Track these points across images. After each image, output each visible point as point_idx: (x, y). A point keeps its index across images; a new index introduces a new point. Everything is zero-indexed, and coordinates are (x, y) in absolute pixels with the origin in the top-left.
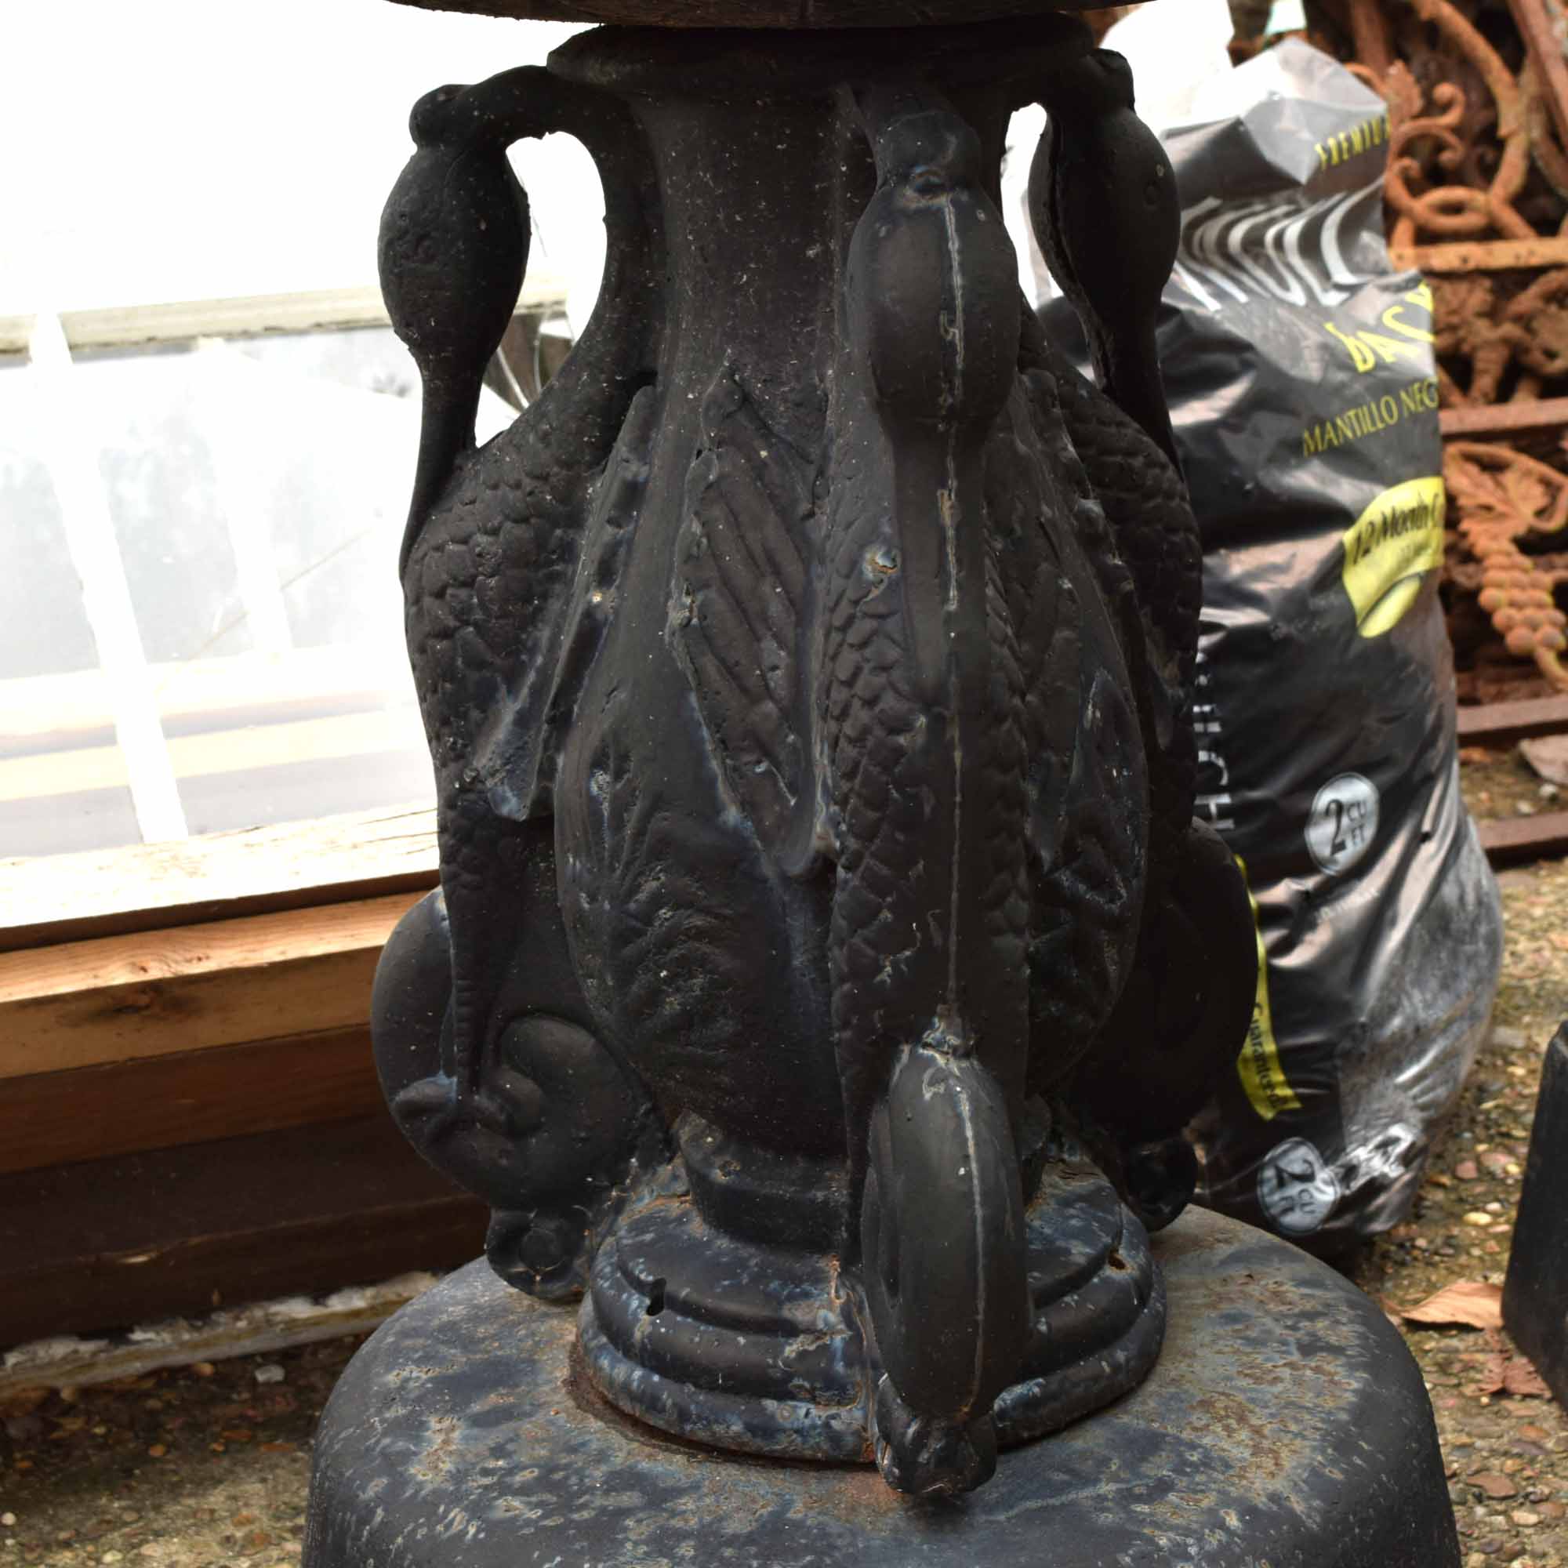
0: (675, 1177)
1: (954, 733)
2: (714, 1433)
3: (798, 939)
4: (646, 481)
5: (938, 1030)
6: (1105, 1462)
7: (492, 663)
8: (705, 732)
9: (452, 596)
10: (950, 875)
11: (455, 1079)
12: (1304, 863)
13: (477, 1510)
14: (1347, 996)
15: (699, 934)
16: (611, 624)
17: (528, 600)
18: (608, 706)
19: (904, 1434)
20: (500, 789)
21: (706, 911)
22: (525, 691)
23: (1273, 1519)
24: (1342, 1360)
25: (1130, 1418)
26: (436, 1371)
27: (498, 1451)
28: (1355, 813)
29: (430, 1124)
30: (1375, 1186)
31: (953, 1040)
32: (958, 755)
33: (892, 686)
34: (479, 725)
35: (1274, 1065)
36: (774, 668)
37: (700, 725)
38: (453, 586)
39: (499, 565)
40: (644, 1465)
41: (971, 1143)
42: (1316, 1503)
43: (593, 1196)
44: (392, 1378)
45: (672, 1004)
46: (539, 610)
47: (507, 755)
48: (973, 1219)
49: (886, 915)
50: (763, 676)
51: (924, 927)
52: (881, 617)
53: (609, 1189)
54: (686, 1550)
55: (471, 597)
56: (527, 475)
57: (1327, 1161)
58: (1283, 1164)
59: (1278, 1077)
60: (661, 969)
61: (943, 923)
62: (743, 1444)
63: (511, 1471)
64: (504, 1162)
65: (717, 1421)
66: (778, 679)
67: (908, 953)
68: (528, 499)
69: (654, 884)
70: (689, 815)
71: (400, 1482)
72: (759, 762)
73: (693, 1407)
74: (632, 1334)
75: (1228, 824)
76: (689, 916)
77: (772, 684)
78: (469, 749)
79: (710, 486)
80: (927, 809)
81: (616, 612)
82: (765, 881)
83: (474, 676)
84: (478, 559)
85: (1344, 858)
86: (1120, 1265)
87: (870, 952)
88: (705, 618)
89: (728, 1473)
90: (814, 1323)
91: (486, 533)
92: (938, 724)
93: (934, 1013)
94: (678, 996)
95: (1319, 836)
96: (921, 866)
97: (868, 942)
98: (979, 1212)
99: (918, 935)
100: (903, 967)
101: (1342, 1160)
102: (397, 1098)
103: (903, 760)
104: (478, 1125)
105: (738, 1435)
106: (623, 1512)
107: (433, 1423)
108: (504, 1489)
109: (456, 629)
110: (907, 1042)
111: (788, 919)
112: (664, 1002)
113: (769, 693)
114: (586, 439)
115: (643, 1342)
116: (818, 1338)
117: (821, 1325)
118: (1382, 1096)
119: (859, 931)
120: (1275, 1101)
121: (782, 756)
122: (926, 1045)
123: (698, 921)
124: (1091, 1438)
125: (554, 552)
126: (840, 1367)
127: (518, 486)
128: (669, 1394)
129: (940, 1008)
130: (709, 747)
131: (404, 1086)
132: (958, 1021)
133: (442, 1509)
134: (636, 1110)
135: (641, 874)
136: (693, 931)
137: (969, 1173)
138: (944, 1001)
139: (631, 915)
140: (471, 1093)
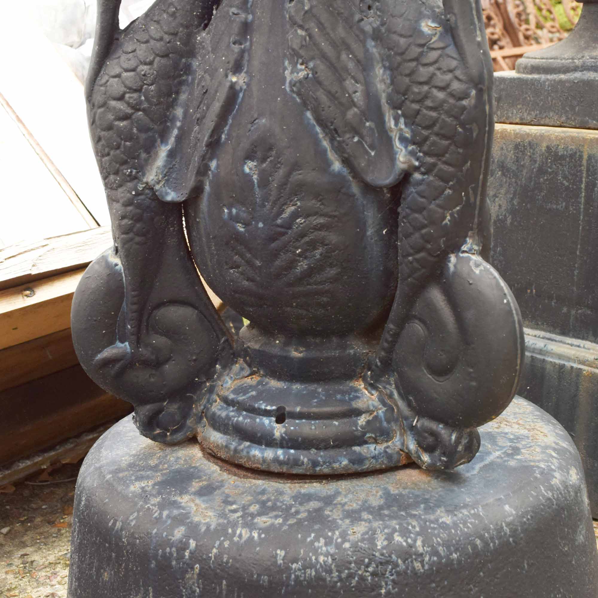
0: (242, 369)
1: (486, 97)
2: (333, 468)
4: (253, 21)
5: (469, 244)
7: (153, 128)
8: (318, 129)
9: (130, 97)
10: (481, 167)
11: (127, 343)
13: (249, 526)
15: (322, 227)
16: (245, 90)
17: (170, 95)
18: (252, 128)
19: (450, 439)
20: (164, 189)
21: (325, 215)
22: (172, 140)
23: (563, 451)
26: (151, 481)
27: (227, 503)
29: (114, 369)
31: (476, 247)
32: (487, 108)
33: (457, 78)
34: (146, 160)
36: (355, 92)
37: (315, 125)
38: (129, 93)
39: (155, 79)
40: (304, 491)
41: (505, 288)
42: (566, 443)
43: (197, 387)
44: (133, 489)
45: (303, 265)
46: (175, 100)
47: (165, 172)
48: (514, 322)
49: (448, 191)
50: (350, 96)
51: (467, 195)
52: (443, 48)
53: (205, 382)
54: (367, 516)
55: (140, 97)
56: (166, 33)
60: (297, 248)
61: (475, 190)
62: (349, 469)
63: (244, 508)
64: (152, 380)
65: (334, 462)
66: (358, 97)
67: (458, 208)
68: (168, 45)
69: (293, 208)
70: (314, 170)
72: (354, 137)
73: (319, 459)
74: (274, 435)
76: (315, 219)
77: (356, 100)
78: (140, 174)
79: (306, 12)
80: (475, 135)
81: (248, 85)
82: (354, 195)
83: (143, 136)
84: (144, 77)
87: (440, 210)
88: (316, 73)
89: (343, 485)
90: (368, 406)
91: (146, 64)
92: (480, 94)
93: (466, 236)
94: (305, 261)
96: (469, 164)
98: (516, 318)
99: (464, 198)
100: (456, 215)
102: (97, 358)
103: (465, 112)
104: (137, 364)
105: (346, 466)
106: (319, 510)
107: (181, 500)
108: (251, 515)
109: (133, 114)
110: (453, 253)
111: (365, 213)
112: (297, 266)
113: (354, 104)
114: (195, 13)
115: (281, 436)
116: (371, 414)
117: (371, 408)
119: (433, 202)
121: (365, 132)
122: (464, 252)
123: (321, 220)
125: (182, 70)
126: (385, 424)
127: (161, 39)
128: (304, 457)
129: (470, 233)
130: (321, 136)
131: (100, 352)
132: (477, 238)
133: (230, 531)
135: (285, 204)
136: (319, 226)
138: (472, 229)
139: (278, 226)
140: (138, 348)
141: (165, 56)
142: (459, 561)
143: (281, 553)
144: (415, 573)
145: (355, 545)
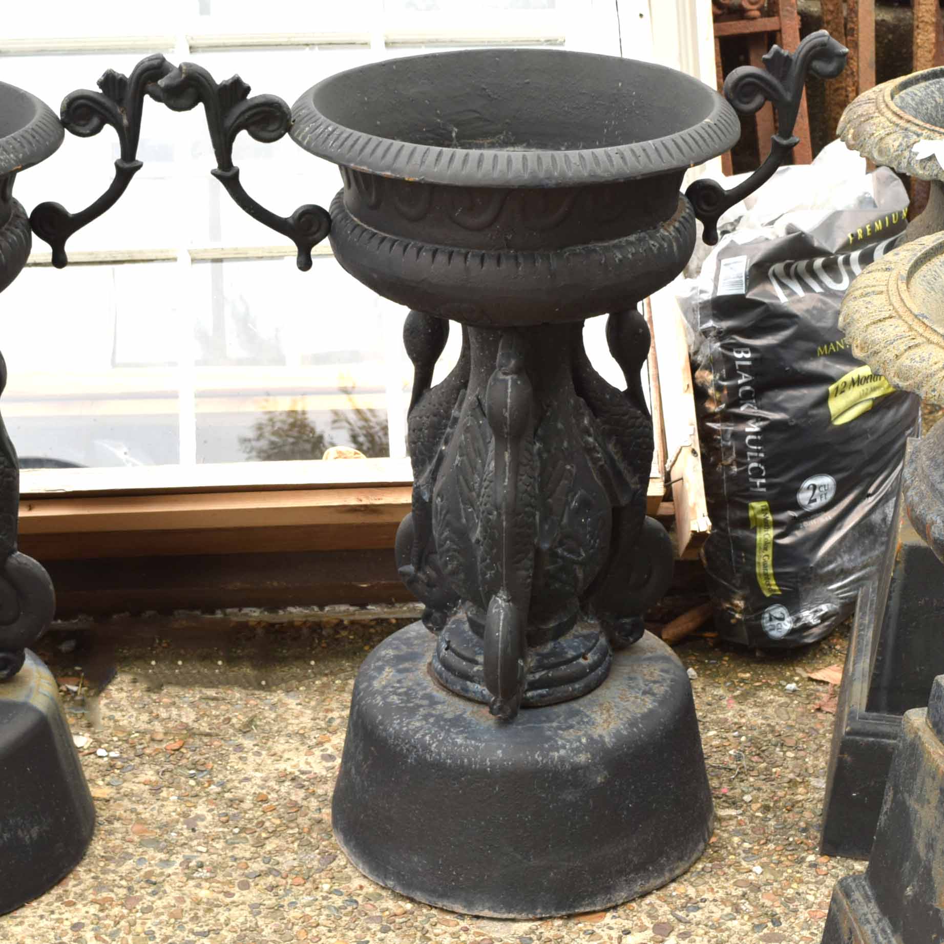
1: (504, 517)
2: (454, 688)
4: (458, 418)
5: (501, 593)
6: (558, 717)
8: (459, 497)
9: (417, 432)
10: (503, 554)
11: (414, 567)
12: (796, 506)
13: (384, 698)
14: (807, 556)
15: (455, 550)
16: (445, 457)
17: (435, 438)
18: (441, 480)
20: (423, 491)
21: (457, 544)
23: (596, 742)
26: (396, 653)
27: (399, 681)
28: (822, 489)
29: (407, 578)
30: (807, 627)
31: (505, 597)
32: (504, 523)
33: (491, 501)
35: (772, 578)
38: (417, 429)
39: (428, 427)
40: (435, 693)
41: (501, 627)
44: (383, 653)
45: (450, 567)
47: (426, 480)
48: (498, 648)
49: (488, 560)
54: (432, 720)
55: (421, 434)
57: (791, 615)
58: (772, 613)
59: (773, 582)
60: (447, 557)
62: (460, 692)
63: (399, 688)
65: (454, 684)
67: (493, 572)
68: (437, 409)
70: (455, 517)
71: (370, 685)
73: (450, 679)
74: (441, 655)
75: (764, 490)
76: (453, 545)
80: (497, 536)
81: (447, 454)
82: (471, 540)
84: (423, 424)
85: (814, 506)
86: (586, 659)
87: (485, 569)
88: (463, 464)
89: (456, 700)
91: (426, 417)
92: (499, 515)
94: (451, 565)
95: (803, 497)
96: (496, 550)
97: (485, 566)
98: (500, 646)
99: (496, 568)
100: (492, 575)
101: (797, 615)
102: (399, 569)
103: (492, 522)
105: (460, 690)
106: (421, 706)
107: (387, 669)
108: (395, 693)
110: (494, 594)
111: (476, 551)
112: (448, 566)
115: (443, 658)
118: (820, 593)
119: (483, 563)
120: (771, 590)
122: (498, 597)
123: (455, 547)
129: (501, 588)
130: (460, 500)
131: (401, 566)
132: (506, 592)
133: (376, 695)
135: (444, 529)
137: (499, 635)
138: (503, 586)
139: (443, 540)
140: (418, 572)
141: (435, 416)
142: (450, 766)
143: (380, 717)
144: (425, 759)
145: (407, 731)
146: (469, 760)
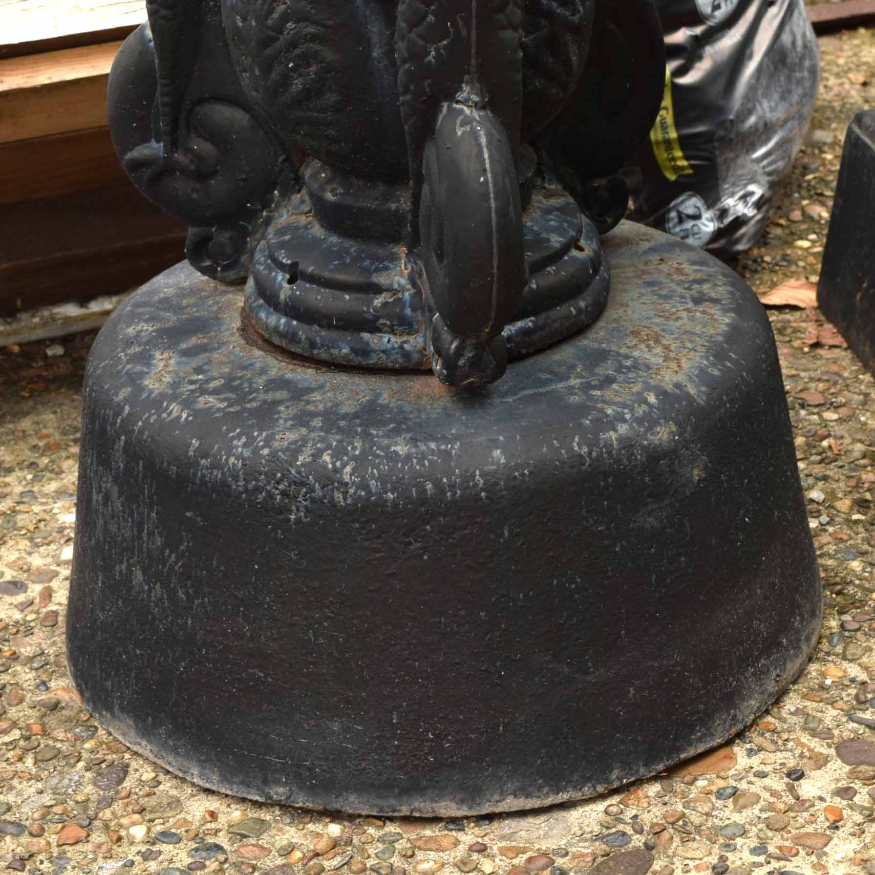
0: (303, 202)
2: (332, 355)
3: (375, 39)
5: (466, 92)
6: (574, 367)
11: (162, 144)
12: (695, 18)
13: (187, 404)
14: (722, 102)
15: (313, 38)
19: (449, 348)
21: (316, 23)
23: (677, 398)
24: (718, 307)
25: (588, 342)
26: (158, 326)
27: (198, 370)
29: (147, 173)
30: (740, 222)
31: (475, 98)
35: (676, 146)
40: (289, 375)
41: (487, 161)
42: (703, 389)
43: (252, 215)
44: (131, 331)
45: (297, 85)
48: (490, 209)
49: (431, 18)
51: (455, 25)
53: (261, 211)
54: (317, 422)
57: (709, 207)
58: (682, 208)
59: (679, 153)
60: (289, 62)
61: (467, 21)
62: (350, 360)
63: (207, 381)
64: (195, 196)
65: (333, 348)
67: (445, 42)
69: (283, 7)
71: (139, 389)
73: (318, 339)
74: (278, 297)
76: (306, 27)
82: (354, 1)
85: (720, 14)
86: (581, 249)
87: (421, 42)
90: (392, 284)
93: (461, 82)
94: (300, 79)
95: (704, 1)
97: (420, 36)
98: (493, 204)
99: (452, 30)
100: (442, 51)
101: (719, 206)
102: (126, 157)
104: (178, 173)
105: (347, 355)
106: (277, 403)
107: (158, 355)
108: (203, 391)
110: (446, 101)
111: (369, 26)
112: (292, 84)
115: (286, 301)
116: (395, 294)
117: (396, 286)
118: (743, 166)
119: (414, 29)
120: (676, 169)
122: (458, 102)
123: (312, 29)
124: (565, 353)
126: (408, 311)
128: (303, 332)
129: (466, 77)
131: (130, 150)
132: (478, 85)
133: (165, 404)
134: (277, 160)
135: (274, 1)
136: (309, 36)
137: (486, 180)
138: (469, 73)
139: (269, 28)
140: (173, 152)
142: (395, 504)
143: (195, 443)
144: (333, 505)
145: (273, 455)
146: (437, 484)
